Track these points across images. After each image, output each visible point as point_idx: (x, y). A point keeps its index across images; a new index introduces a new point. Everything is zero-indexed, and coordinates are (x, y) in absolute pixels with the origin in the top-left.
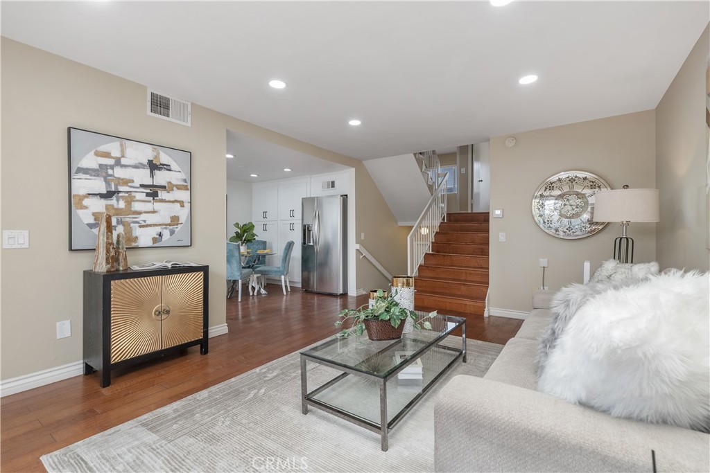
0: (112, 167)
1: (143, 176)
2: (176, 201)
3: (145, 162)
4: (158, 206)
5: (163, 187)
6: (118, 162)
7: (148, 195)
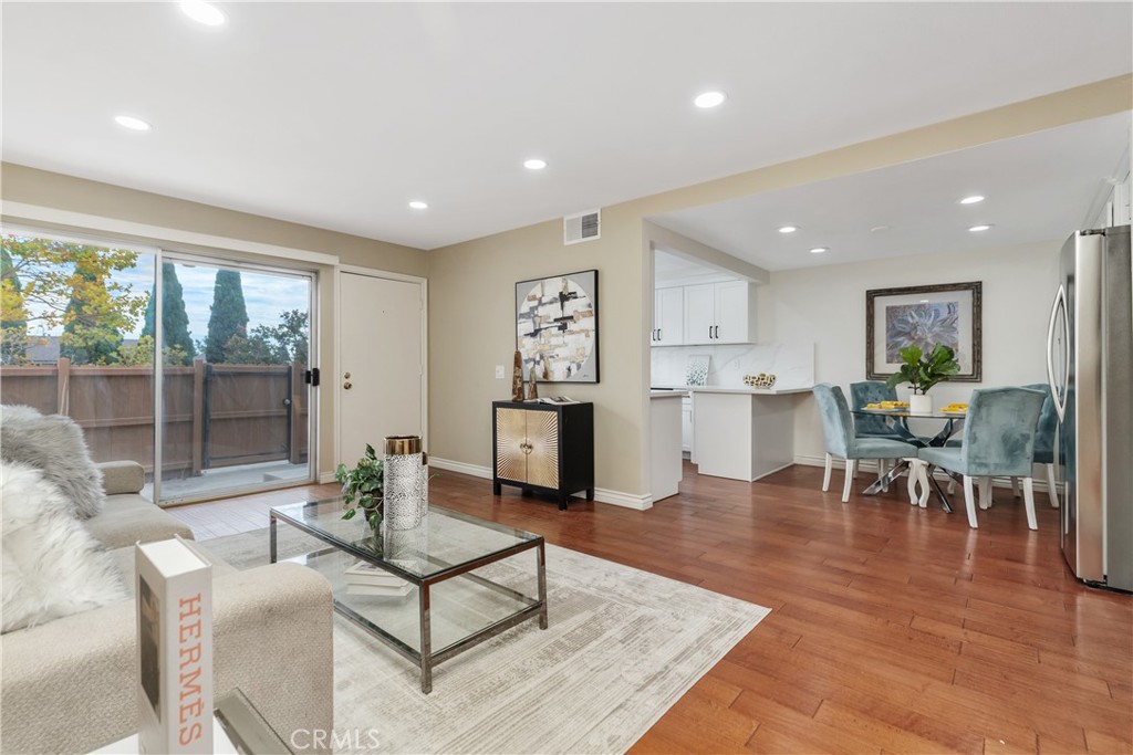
0: (536, 308)
1: (554, 311)
2: (582, 331)
3: (557, 295)
4: (568, 338)
5: (571, 318)
6: (541, 304)
7: (560, 328)
